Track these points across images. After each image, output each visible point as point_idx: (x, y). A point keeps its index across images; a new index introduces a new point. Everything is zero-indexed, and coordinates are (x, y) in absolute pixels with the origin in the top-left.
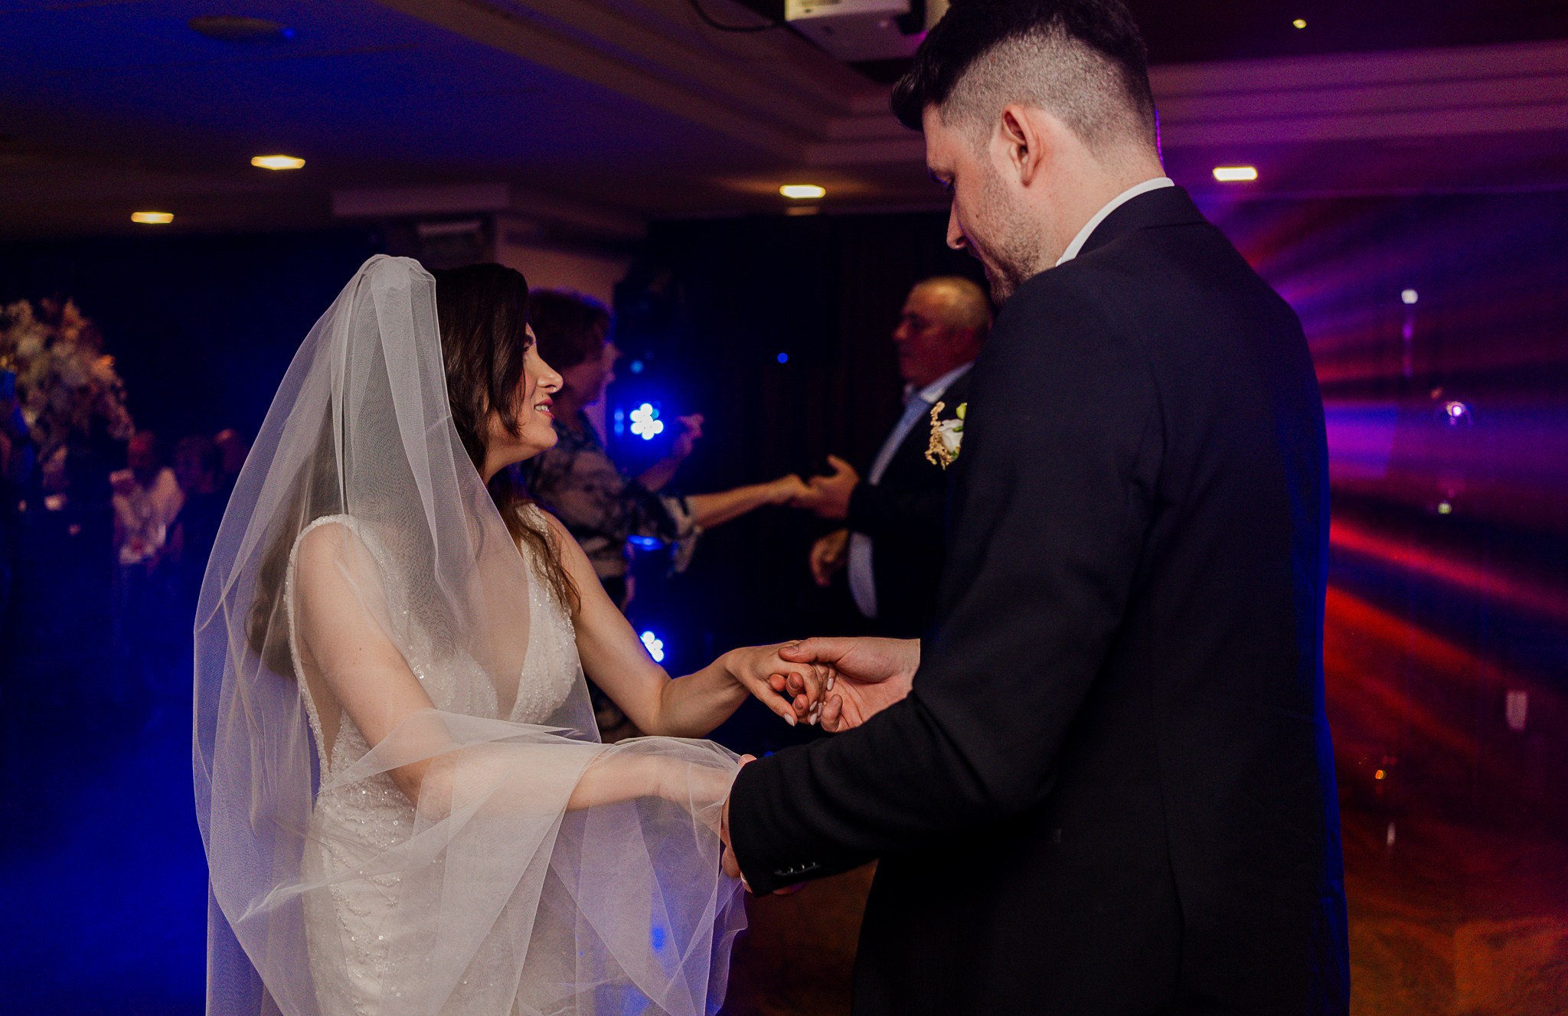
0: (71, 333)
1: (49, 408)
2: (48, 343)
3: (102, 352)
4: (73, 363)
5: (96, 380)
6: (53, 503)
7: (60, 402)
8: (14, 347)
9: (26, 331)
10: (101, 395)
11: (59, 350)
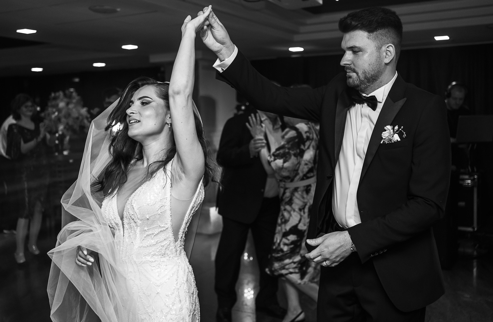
0: (74, 101)
1: (67, 124)
2: (68, 104)
3: (84, 106)
4: (74, 110)
5: (81, 115)
6: (65, 153)
7: (71, 122)
8: (57, 105)
9: (62, 100)
10: (82, 120)
11: (71, 106)
